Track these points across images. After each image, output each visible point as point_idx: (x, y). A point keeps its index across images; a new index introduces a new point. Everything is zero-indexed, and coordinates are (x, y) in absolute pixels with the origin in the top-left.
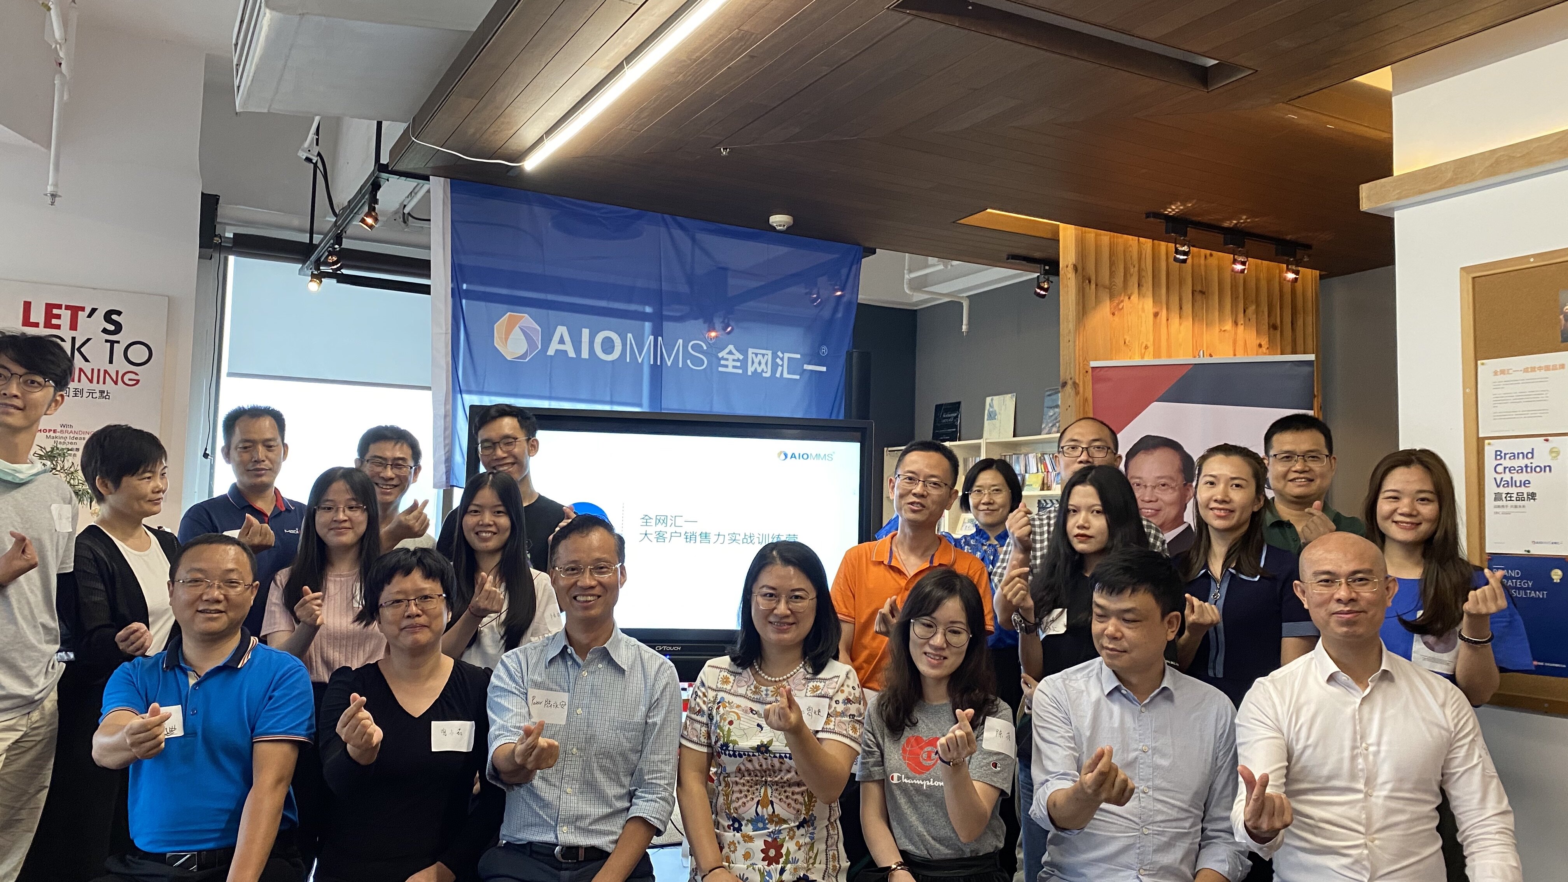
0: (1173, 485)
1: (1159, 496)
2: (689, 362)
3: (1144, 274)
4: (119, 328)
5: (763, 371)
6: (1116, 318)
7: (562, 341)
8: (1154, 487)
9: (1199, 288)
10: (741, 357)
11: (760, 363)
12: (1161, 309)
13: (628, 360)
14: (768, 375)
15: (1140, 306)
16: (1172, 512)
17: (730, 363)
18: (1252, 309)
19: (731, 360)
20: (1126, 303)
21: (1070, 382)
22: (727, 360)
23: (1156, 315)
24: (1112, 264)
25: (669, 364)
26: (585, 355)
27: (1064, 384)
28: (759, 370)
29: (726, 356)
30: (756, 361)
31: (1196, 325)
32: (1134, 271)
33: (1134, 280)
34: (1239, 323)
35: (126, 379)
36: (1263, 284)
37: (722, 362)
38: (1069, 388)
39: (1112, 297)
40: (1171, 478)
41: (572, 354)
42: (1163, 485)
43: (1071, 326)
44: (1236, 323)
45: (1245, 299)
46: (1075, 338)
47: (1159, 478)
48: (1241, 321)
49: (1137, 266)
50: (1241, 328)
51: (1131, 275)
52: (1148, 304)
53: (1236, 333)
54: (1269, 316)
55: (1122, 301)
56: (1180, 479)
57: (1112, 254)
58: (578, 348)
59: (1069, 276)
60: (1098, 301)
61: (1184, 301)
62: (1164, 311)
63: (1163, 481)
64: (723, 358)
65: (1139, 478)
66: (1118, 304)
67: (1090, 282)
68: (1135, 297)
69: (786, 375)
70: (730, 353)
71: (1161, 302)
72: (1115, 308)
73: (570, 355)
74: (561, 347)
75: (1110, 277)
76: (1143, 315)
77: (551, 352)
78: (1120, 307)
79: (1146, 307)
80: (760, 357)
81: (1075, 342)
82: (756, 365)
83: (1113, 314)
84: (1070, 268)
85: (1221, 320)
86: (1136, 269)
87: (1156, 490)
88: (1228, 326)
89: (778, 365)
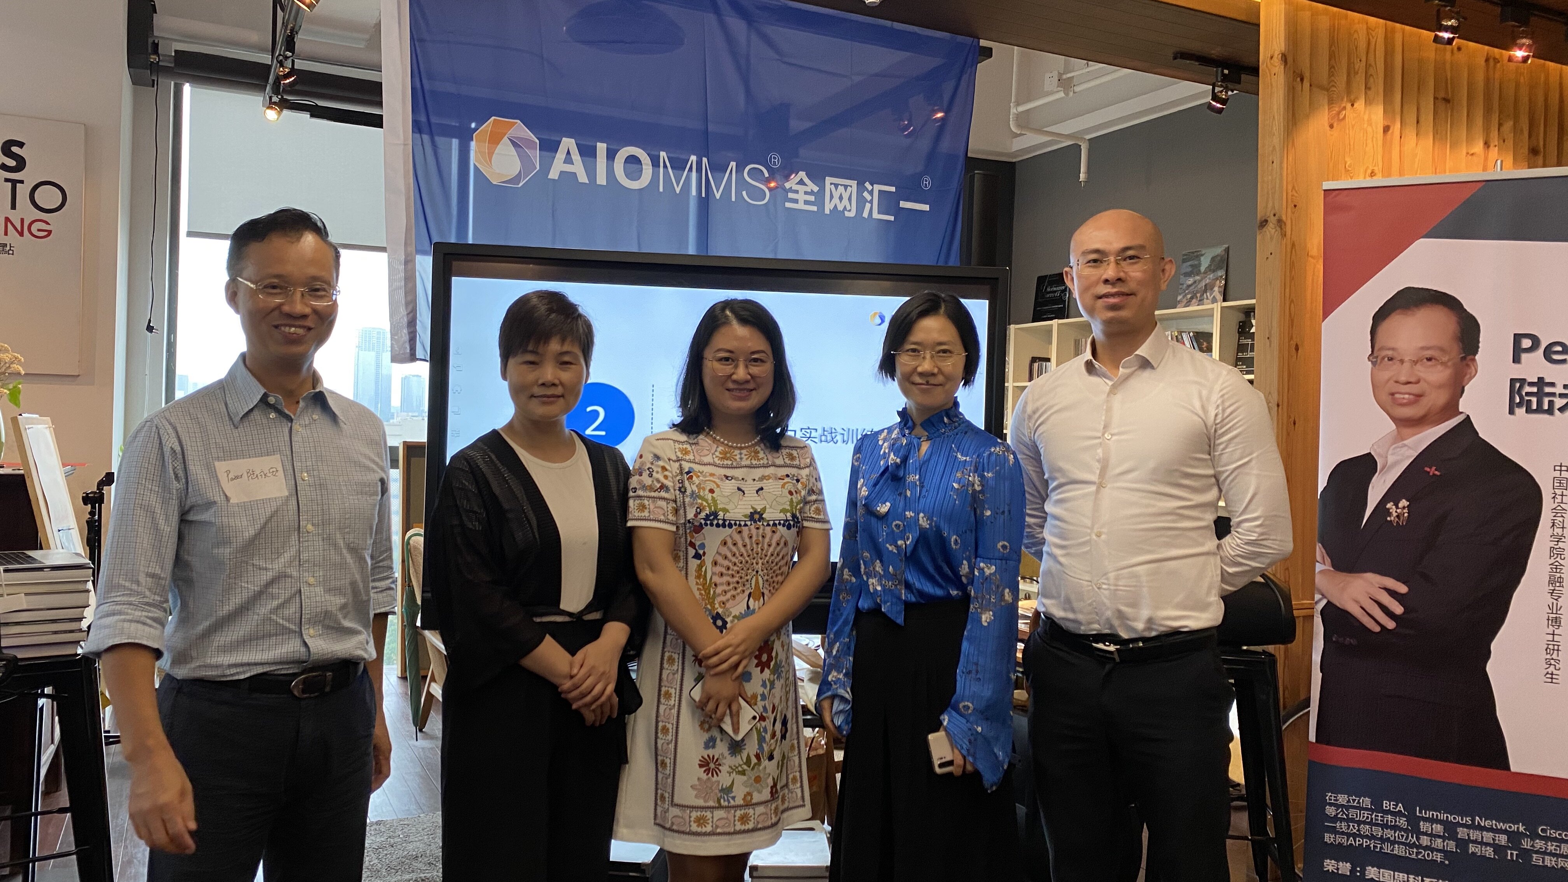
0: (1445, 359)
1: (1422, 375)
2: (744, 193)
3: (1371, 71)
4: (21, 164)
5: (845, 208)
6: (1335, 132)
7: (568, 160)
8: (1415, 362)
9: (1442, 95)
10: (816, 189)
11: (841, 198)
12: (1394, 122)
13: (661, 190)
14: (852, 214)
15: (1366, 117)
16: (1439, 398)
17: (801, 197)
18: (1508, 125)
19: (801, 193)
20: (1349, 112)
21: (1273, 220)
22: (797, 192)
23: (1386, 129)
24: (1332, 56)
25: (718, 196)
26: (601, 179)
27: (1264, 223)
28: (840, 208)
29: (795, 187)
30: (836, 195)
31: (1437, 143)
32: (1360, 66)
33: (1360, 79)
34: (1492, 145)
35: (34, 229)
36: (1524, 93)
37: (791, 195)
38: (1271, 229)
39: (1331, 102)
40: (1442, 350)
41: (583, 178)
42: (1429, 359)
43: (1276, 141)
44: (1487, 144)
45: (1500, 112)
46: (1282, 158)
47: (1423, 348)
48: (1495, 140)
49: (1364, 59)
50: (1494, 152)
51: (1356, 73)
52: (1377, 114)
53: (1486, 159)
54: (1530, 136)
55: (1344, 108)
56: (1455, 351)
57: (1332, 42)
58: (591, 172)
59: (1275, 70)
60: (1313, 107)
61: (1422, 110)
62: (1398, 125)
63: (1429, 353)
64: (791, 190)
65: (1393, 349)
66: (1339, 113)
67: (1302, 80)
68: (1360, 105)
69: (876, 215)
70: (801, 182)
71: (1394, 111)
72: (1333, 118)
73: (580, 180)
74: (568, 168)
75: (1330, 76)
76: (1369, 129)
77: (554, 174)
78: (1341, 116)
79: (1373, 117)
80: (841, 189)
81: (1281, 163)
82: (836, 200)
83: (1331, 126)
84: (1277, 60)
85: (1470, 140)
86: (1363, 63)
87: (1418, 367)
88: (1478, 147)
89: (866, 201)
